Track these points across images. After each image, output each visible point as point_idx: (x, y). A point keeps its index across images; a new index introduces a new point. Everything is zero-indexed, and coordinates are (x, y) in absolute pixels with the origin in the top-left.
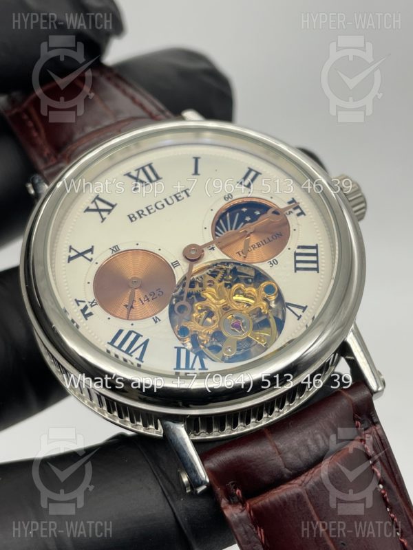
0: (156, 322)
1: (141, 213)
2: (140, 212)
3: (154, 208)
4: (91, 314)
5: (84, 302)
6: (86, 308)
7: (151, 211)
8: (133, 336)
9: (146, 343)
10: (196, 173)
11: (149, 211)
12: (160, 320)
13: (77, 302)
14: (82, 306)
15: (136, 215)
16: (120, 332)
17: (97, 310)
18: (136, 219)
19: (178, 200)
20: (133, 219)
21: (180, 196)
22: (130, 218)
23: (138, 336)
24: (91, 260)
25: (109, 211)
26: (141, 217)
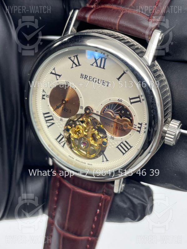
0: (61, 120)
2: (86, 76)
3: (92, 80)
4: (44, 99)
5: (45, 92)
7: (90, 80)
8: (51, 118)
9: (53, 124)
10: (119, 79)
13: (43, 91)
14: (44, 94)
15: (84, 76)
16: (48, 113)
17: (48, 99)
18: (83, 77)
22: (81, 76)
24: (57, 80)
25: (77, 66)
26: (85, 79)
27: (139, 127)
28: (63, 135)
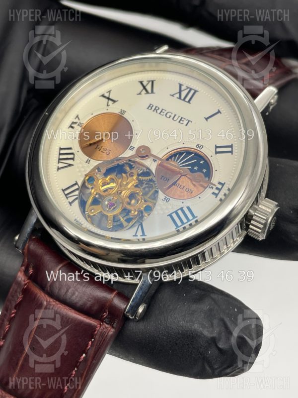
0: (86, 162)
1: (156, 110)
2: (157, 108)
3: (165, 114)
4: (73, 127)
5: (79, 119)
6: (75, 123)
7: (162, 113)
8: (71, 156)
9: (70, 165)
10: (207, 119)
11: (161, 111)
12: (89, 163)
13: (77, 117)
14: (77, 120)
15: (153, 108)
16: (70, 149)
17: (78, 129)
18: (151, 109)
19: (179, 122)
20: (150, 108)
21: (183, 121)
22: (149, 106)
23: (73, 159)
24: (108, 105)
25: (147, 93)
26: (153, 111)
27: (217, 188)
28: (78, 186)
